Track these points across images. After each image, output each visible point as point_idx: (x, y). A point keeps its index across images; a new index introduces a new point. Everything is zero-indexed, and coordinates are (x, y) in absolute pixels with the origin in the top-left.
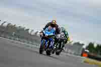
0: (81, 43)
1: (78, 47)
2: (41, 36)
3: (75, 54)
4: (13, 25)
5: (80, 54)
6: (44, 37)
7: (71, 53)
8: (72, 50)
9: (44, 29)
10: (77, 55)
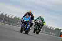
0: (60, 28)
1: (58, 31)
2: (21, 21)
3: (56, 35)
4: (18, 18)
5: (59, 35)
6: (23, 22)
7: (53, 35)
8: (54, 33)
9: (24, 17)
10: (57, 36)
